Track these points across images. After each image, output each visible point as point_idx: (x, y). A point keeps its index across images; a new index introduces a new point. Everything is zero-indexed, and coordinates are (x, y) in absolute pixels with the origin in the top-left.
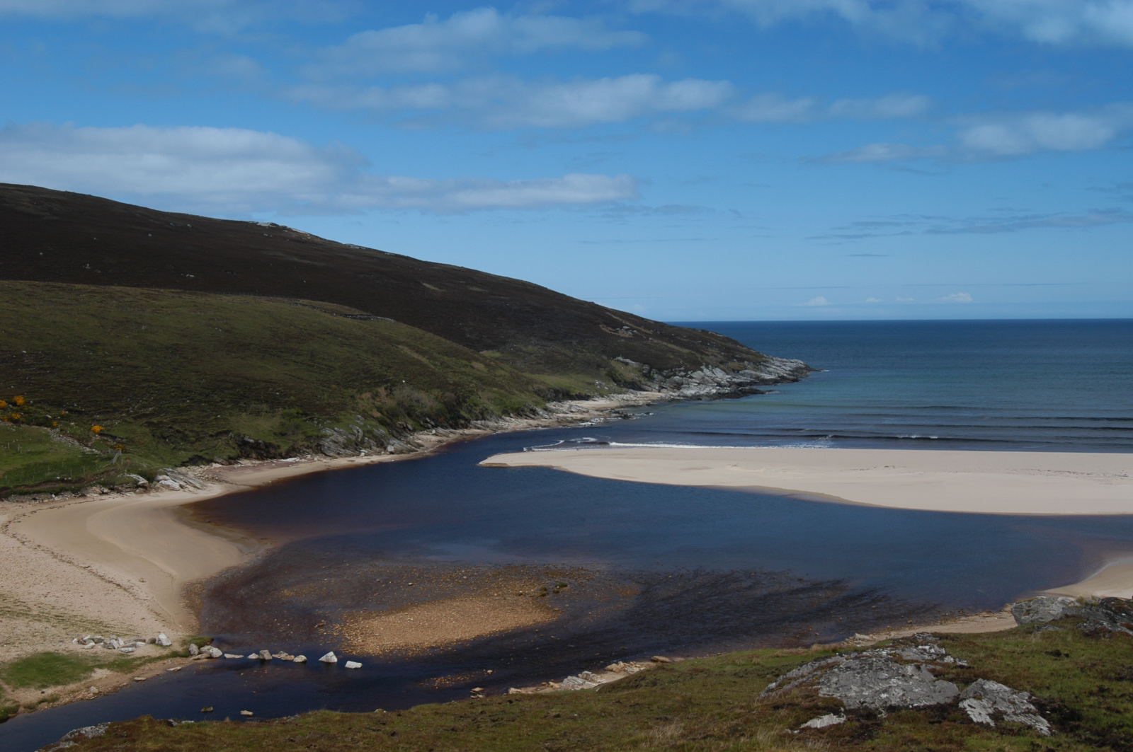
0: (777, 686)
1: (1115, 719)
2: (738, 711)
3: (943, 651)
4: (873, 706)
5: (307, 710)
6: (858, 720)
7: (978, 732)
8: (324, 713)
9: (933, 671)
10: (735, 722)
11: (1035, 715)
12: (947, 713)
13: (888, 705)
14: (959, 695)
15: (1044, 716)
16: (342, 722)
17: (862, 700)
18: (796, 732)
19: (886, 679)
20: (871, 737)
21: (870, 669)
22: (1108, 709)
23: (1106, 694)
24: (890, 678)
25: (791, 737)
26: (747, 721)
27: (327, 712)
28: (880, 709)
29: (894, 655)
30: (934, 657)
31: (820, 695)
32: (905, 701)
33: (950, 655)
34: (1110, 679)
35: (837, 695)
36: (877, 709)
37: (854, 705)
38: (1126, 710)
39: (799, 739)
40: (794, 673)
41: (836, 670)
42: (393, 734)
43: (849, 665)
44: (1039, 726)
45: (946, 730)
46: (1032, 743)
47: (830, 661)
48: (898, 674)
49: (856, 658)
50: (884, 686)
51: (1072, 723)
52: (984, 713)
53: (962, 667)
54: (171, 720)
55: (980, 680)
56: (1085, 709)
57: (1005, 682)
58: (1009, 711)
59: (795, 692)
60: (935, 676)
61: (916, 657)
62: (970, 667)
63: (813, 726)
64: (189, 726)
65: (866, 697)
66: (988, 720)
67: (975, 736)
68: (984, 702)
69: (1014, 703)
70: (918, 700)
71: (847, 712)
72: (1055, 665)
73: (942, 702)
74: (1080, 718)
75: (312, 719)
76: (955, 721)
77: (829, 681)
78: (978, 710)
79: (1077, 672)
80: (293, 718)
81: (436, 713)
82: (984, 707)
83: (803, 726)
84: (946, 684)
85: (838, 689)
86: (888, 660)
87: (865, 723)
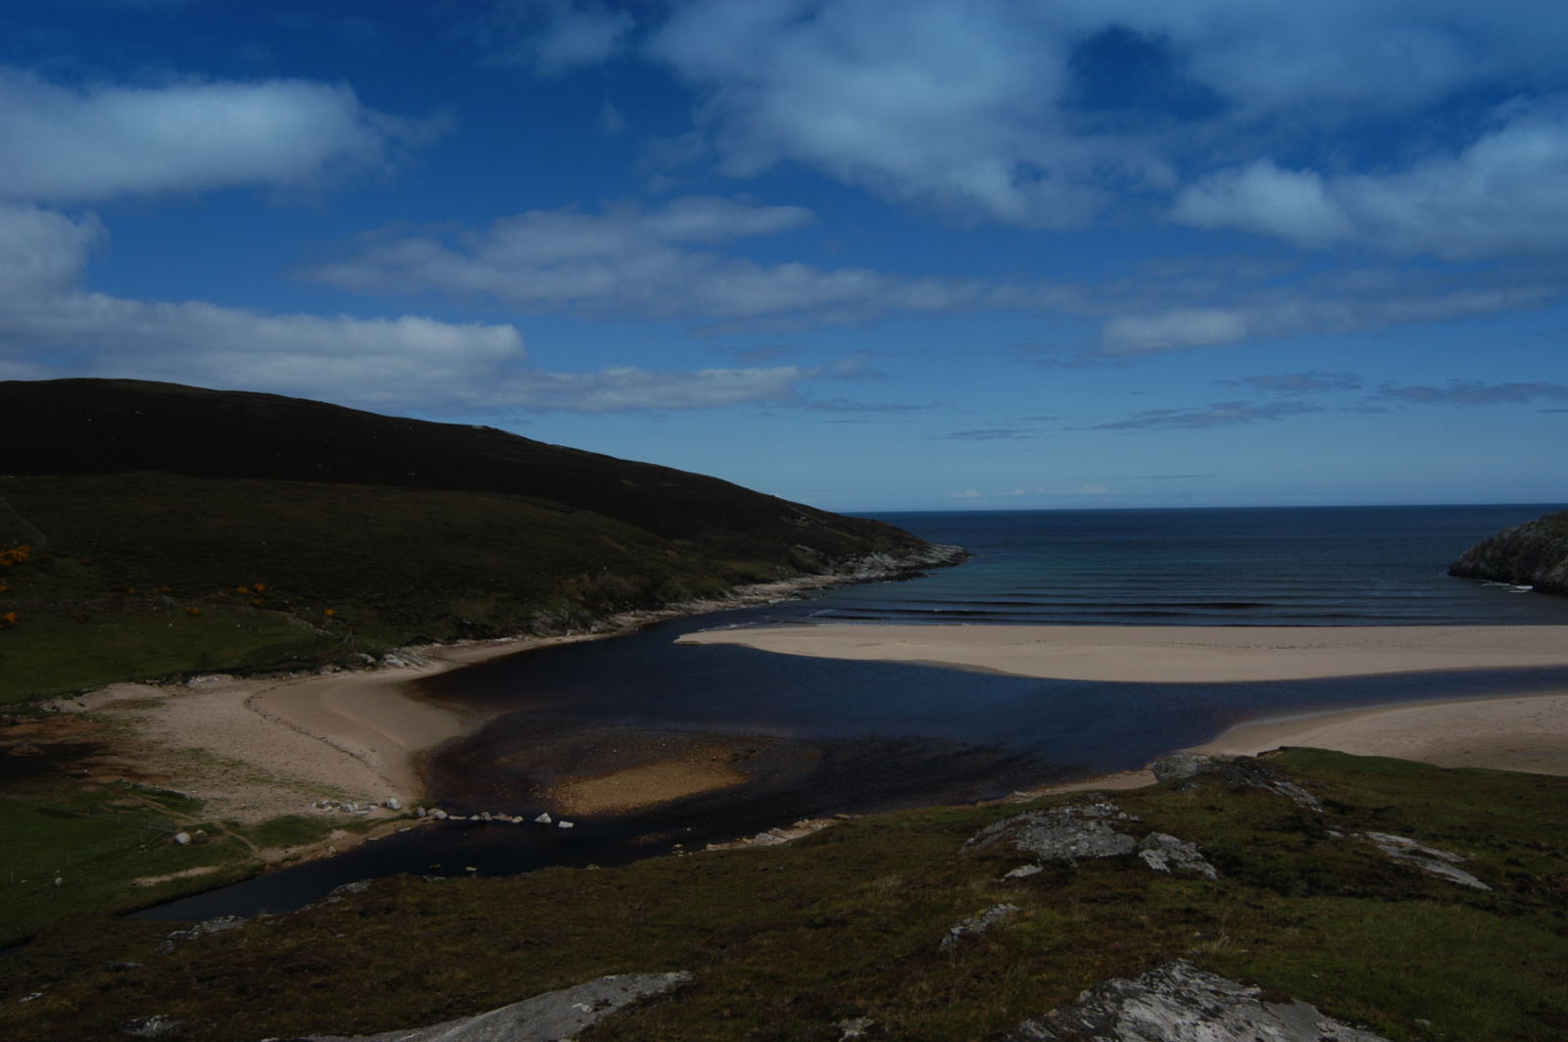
0: (975, 841)
1: (1271, 864)
2: (949, 863)
3: (1117, 808)
4: (1064, 857)
6: (1054, 870)
7: (1158, 878)
8: (557, 869)
9: (1112, 826)
10: (948, 873)
11: (1203, 861)
12: (1129, 862)
13: (1078, 855)
14: (1137, 847)
15: (1211, 863)
16: (575, 876)
17: (1055, 852)
18: (1003, 880)
19: (1074, 833)
20: (1067, 884)
21: (1059, 824)
22: (1264, 855)
23: (1260, 843)
24: (1076, 832)
25: (1000, 886)
26: (958, 872)
27: (562, 868)
28: (1071, 860)
29: (1076, 812)
30: (1110, 813)
31: (1019, 848)
32: (1092, 852)
33: (1123, 811)
34: (1262, 830)
35: (1032, 848)
36: (1068, 860)
37: (1048, 856)
38: (1279, 856)
39: (1007, 887)
40: (989, 829)
41: (1029, 826)
42: (622, 887)
43: (1039, 822)
44: (1207, 871)
45: (1131, 877)
46: (1205, 887)
47: (1020, 818)
48: (1083, 829)
49: (1044, 816)
50: (1074, 839)
51: (1236, 869)
52: (1160, 861)
53: (1135, 821)
54: (425, 877)
55: (1153, 833)
56: (1244, 856)
57: (1175, 836)
58: (1182, 859)
59: (997, 846)
60: (1115, 830)
61: (1095, 814)
62: (1142, 822)
63: (1017, 875)
64: (441, 882)
65: (1058, 849)
66: (1164, 867)
67: (1156, 881)
68: (1160, 852)
69: (1184, 852)
70: (1103, 851)
71: (1044, 863)
72: (1213, 819)
73: (1123, 853)
74: (1241, 864)
75: (549, 874)
76: (1138, 868)
77: (1024, 836)
78: (1155, 859)
79: (1234, 824)
80: (531, 874)
81: (657, 868)
82: (1160, 856)
83: (1007, 875)
84: (1124, 837)
85: (1033, 843)
86: (1071, 817)
87: (1059, 872)
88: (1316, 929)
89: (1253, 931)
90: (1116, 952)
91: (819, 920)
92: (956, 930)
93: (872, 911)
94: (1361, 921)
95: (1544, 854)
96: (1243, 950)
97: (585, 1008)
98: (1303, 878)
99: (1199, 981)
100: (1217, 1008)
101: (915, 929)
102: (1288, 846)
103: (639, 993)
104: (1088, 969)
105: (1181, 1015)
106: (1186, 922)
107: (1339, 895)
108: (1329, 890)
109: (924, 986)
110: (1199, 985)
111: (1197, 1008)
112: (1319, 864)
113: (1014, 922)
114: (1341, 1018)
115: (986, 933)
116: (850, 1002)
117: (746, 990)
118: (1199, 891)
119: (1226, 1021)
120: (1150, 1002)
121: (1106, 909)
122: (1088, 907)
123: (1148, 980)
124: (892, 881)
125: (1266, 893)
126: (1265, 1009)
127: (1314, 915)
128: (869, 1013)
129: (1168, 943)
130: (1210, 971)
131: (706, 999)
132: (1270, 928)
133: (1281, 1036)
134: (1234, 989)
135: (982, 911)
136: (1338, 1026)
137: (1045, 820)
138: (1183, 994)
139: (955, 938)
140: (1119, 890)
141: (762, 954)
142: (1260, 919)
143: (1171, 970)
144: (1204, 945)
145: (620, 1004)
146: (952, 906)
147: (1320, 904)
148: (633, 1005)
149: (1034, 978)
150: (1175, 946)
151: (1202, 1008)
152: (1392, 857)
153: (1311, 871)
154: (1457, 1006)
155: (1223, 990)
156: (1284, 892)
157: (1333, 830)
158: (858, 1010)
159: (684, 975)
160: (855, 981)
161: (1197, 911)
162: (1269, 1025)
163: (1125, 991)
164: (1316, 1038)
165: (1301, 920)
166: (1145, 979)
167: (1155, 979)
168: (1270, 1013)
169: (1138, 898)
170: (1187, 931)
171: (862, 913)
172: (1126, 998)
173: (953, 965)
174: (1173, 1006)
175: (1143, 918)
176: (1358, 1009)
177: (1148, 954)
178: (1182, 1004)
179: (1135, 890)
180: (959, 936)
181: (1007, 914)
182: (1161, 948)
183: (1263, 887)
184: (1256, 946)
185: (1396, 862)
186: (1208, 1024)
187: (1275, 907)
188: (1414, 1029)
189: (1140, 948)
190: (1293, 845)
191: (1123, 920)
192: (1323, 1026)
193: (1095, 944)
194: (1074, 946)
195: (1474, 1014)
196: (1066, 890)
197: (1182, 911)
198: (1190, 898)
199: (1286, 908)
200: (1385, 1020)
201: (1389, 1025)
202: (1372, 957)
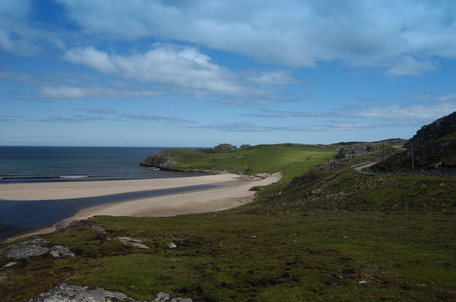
1: (91, 250)
3: (43, 240)
4: (25, 257)
6: (21, 262)
7: (56, 259)
9: (41, 245)
11: (70, 252)
12: (47, 256)
13: (29, 256)
14: (49, 251)
15: (73, 252)
17: (21, 256)
18: (2, 269)
20: (26, 266)
21: (22, 247)
22: (89, 248)
23: (88, 244)
24: (29, 249)
28: (27, 258)
29: (29, 243)
30: (40, 241)
32: (34, 255)
33: (45, 240)
34: (88, 240)
35: (13, 256)
36: (26, 258)
37: (19, 258)
38: (93, 247)
39: (3, 271)
41: (12, 249)
43: (16, 247)
44: (72, 255)
45: (47, 260)
46: (71, 260)
47: (8, 247)
48: (31, 248)
49: (17, 245)
50: (28, 251)
51: (80, 253)
52: (57, 254)
53: (49, 243)
55: (55, 246)
56: (83, 249)
57: (61, 246)
58: (64, 253)
60: (42, 247)
61: (35, 242)
62: (51, 243)
63: (7, 266)
65: (22, 255)
66: (58, 256)
67: (56, 260)
68: (57, 251)
69: (64, 250)
70: (38, 254)
71: (17, 261)
72: (73, 239)
73: (45, 253)
74: (82, 251)
76: (49, 257)
77: (10, 253)
78: (55, 254)
79: (80, 240)
82: (57, 253)
83: (4, 267)
84: (45, 248)
85: (13, 255)
86: (27, 244)
87: (23, 262)
88: (104, 267)
89: (85, 270)
90: (42, 285)
94: (116, 262)
95: (162, 237)
96: (82, 277)
98: (100, 253)
99: (69, 288)
100: (74, 295)
102: (96, 244)
104: (33, 292)
105: (63, 300)
106: (65, 271)
107: (110, 256)
108: (107, 255)
110: (69, 290)
111: (68, 297)
112: (104, 248)
113: (6, 282)
114: (110, 290)
118: (69, 261)
119: (77, 298)
120: (53, 298)
121: (39, 272)
122: (33, 272)
123: (52, 291)
125: (89, 259)
126: (89, 292)
127: (103, 263)
129: (60, 279)
130: (72, 285)
132: (91, 268)
133: (94, 299)
134: (80, 289)
136: (109, 293)
137: (18, 247)
138: (63, 293)
140: (43, 265)
142: (88, 266)
143: (60, 287)
144: (71, 277)
147: (105, 259)
149: (14, 299)
150: (62, 279)
151: (69, 296)
152: (124, 243)
153: (103, 250)
154: (141, 280)
155: (76, 290)
156: (95, 258)
157: (108, 238)
161: (69, 267)
162: (90, 297)
163: (44, 296)
164: (103, 297)
165: (99, 265)
166: (51, 291)
167: (55, 291)
168: (90, 293)
169: (50, 267)
170: (65, 274)
172: (44, 298)
174: (60, 298)
175: (51, 272)
176: (115, 287)
177: (53, 283)
178: (63, 296)
179: (48, 264)
181: (4, 279)
182: (57, 281)
183: (88, 257)
184: (87, 274)
185: (125, 245)
186: (71, 301)
187: (92, 262)
188: (130, 289)
189: (50, 282)
190: (97, 244)
191: (45, 274)
192: (106, 293)
193: (35, 284)
194: (28, 286)
195: (145, 282)
196: (25, 268)
197: (64, 268)
198: (66, 264)
199: (95, 262)
200: (122, 288)
201: (123, 289)
202: (119, 272)
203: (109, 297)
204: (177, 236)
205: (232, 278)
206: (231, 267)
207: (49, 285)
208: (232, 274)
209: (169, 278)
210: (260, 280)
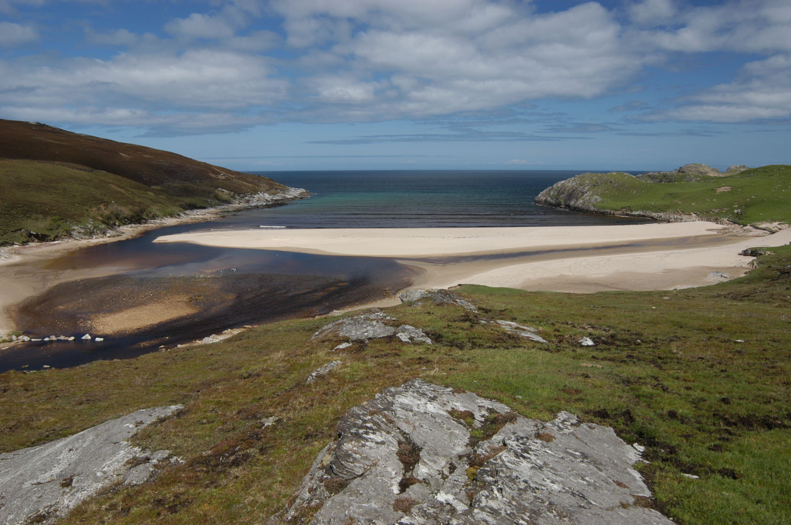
0: (318, 333)
1: (455, 336)
2: (307, 344)
3: (385, 315)
4: (362, 338)
5: (92, 361)
6: (358, 344)
7: (406, 345)
8: (100, 362)
9: (383, 323)
10: (307, 349)
11: (425, 337)
12: (391, 338)
13: (368, 337)
14: (395, 332)
15: (429, 337)
16: (110, 365)
17: (357, 336)
18: (333, 351)
19: (365, 327)
20: (364, 350)
21: (359, 323)
22: (452, 333)
23: (450, 327)
24: (367, 327)
26: (312, 348)
27: (102, 361)
29: (366, 317)
30: (382, 317)
31: (340, 335)
32: (375, 335)
33: (388, 316)
34: (451, 321)
35: (347, 335)
36: (364, 339)
37: (355, 338)
38: (459, 333)
39: (336, 353)
40: (325, 327)
41: (344, 325)
42: (136, 368)
43: (349, 323)
44: (427, 341)
45: (394, 345)
46: (427, 348)
47: (339, 321)
48: (370, 325)
49: (352, 320)
50: (365, 330)
51: (440, 339)
52: (406, 337)
53: (394, 320)
54: (25, 371)
55: (403, 325)
56: (443, 333)
57: (412, 325)
58: (416, 336)
59: (330, 335)
60: (385, 325)
61: (375, 318)
62: (397, 321)
63: (339, 348)
64: (35, 373)
65: (359, 335)
66: (408, 340)
67: (405, 347)
68: (406, 333)
69: (417, 333)
70: (380, 335)
71: (352, 341)
72: (430, 317)
73: (389, 335)
74: (442, 337)
75: (95, 365)
76: (396, 341)
77: (342, 330)
78: (404, 337)
79: (439, 319)
80: (85, 365)
81: (155, 358)
83: (336, 348)
84: (390, 327)
85: (347, 333)
86: (364, 320)
87: (360, 345)
88: (475, 363)
89: (448, 365)
90: (389, 378)
91: (245, 375)
92: (314, 374)
93: (272, 369)
94: (494, 358)
95: (569, 326)
96: (444, 373)
97: (131, 426)
98: (469, 342)
100: (435, 396)
101: (293, 376)
102: (463, 328)
103: (158, 416)
105: (420, 400)
106: (419, 363)
107: (485, 348)
108: (480, 346)
109: (301, 400)
110: (426, 388)
111: (426, 397)
112: (476, 335)
113: (341, 369)
114: (486, 398)
115: (328, 374)
116: (266, 411)
117: (212, 410)
118: (424, 350)
119: (438, 401)
120: (406, 396)
121: (383, 360)
122: (374, 360)
123: (405, 387)
124: (280, 354)
125: (454, 349)
126: (455, 396)
127: (474, 357)
128: (276, 414)
129: (411, 373)
130: (430, 382)
131: (193, 416)
132: (456, 363)
133: (462, 406)
134: (442, 389)
135: (325, 365)
136: (484, 401)
137: (352, 322)
138: (420, 392)
139: (314, 377)
140: (388, 352)
141: (219, 393)
142: (451, 360)
143: (414, 382)
144: (427, 372)
145: (149, 422)
146: (310, 364)
147: (477, 352)
148: (156, 422)
149: (352, 392)
150: (414, 374)
151: (429, 397)
152: (507, 331)
153: (473, 338)
154: (532, 389)
155: (437, 390)
156: (461, 347)
157: (482, 320)
158: (270, 413)
159: (180, 406)
160: (267, 401)
161: (424, 358)
162: (456, 402)
163: (395, 392)
164: (476, 406)
165: (469, 359)
166: (403, 387)
167: (408, 387)
168: (457, 397)
169: (397, 354)
170: (419, 368)
171: (267, 370)
172: (396, 394)
173: (314, 390)
174: (416, 397)
175: (400, 363)
176: (493, 394)
177: (403, 378)
178: (420, 396)
179: (395, 351)
180: (316, 376)
181: (337, 365)
182: (409, 375)
183: (452, 346)
184: (450, 371)
185: (509, 333)
186: (431, 403)
187: (458, 355)
188: (515, 399)
189: (399, 375)
190: (465, 327)
191: (391, 364)
192: (479, 401)
193: (379, 376)
194: (370, 377)
195: (539, 391)
196: (364, 353)
197: (417, 359)
198: (420, 353)
199: (462, 355)
200: (503, 397)
201: (506, 399)
202: (498, 372)
203: (484, 407)
204: (595, 326)
205: (689, 406)
206: (688, 388)
207: (398, 380)
208: (690, 400)
209: (577, 391)
210: (742, 417)
